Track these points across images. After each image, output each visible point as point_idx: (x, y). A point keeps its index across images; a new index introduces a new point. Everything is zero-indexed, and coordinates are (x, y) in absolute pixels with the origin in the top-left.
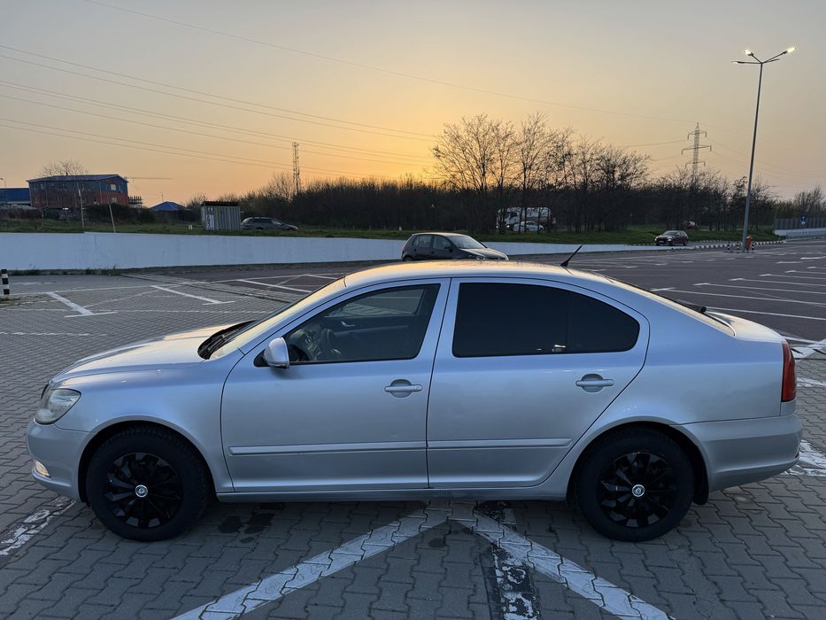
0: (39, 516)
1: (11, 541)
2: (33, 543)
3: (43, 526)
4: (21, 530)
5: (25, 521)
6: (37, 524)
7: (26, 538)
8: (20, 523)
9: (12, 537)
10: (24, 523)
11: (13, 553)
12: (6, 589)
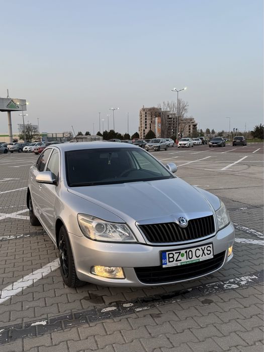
0: (230, 286)
1: (250, 280)
2: (241, 275)
3: (232, 280)
4: (243, 283)
5: (238, 286)
6: (234, 283)
7: (243, 278)
8: (241, 286)
9: (248, 282)
10: (239, 285)
11: (251, 275)
12: (259, 264)
